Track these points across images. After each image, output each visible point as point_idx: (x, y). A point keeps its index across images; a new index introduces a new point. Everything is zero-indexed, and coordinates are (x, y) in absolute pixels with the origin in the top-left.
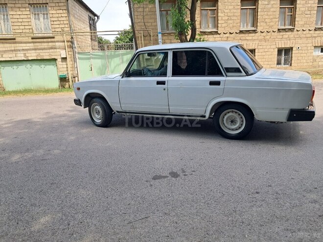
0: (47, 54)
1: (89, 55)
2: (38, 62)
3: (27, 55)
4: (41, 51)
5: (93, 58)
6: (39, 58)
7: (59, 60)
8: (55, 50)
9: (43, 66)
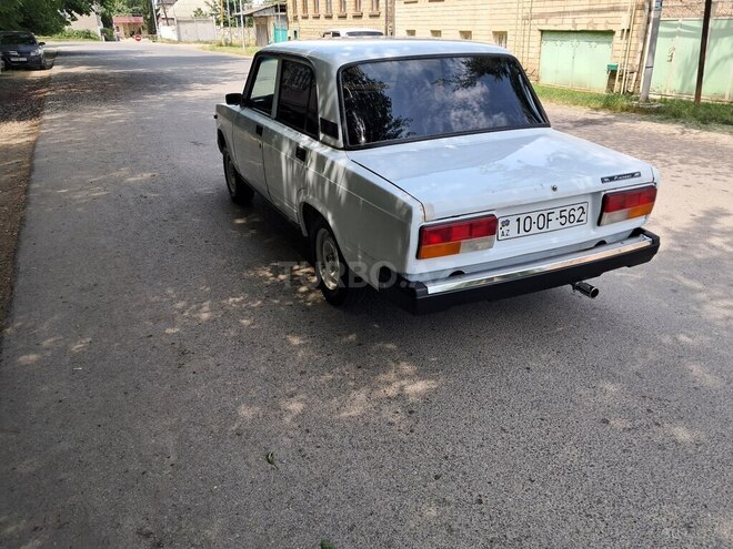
0: (604, 21)
1: (676, 26)
2: (589, 35)
3: (577, 21)
4: (596, 15)
5: (679, 34)
6: (590, 29)
7: (618, 34)
8: (617, 14)
9: (593, 44)
